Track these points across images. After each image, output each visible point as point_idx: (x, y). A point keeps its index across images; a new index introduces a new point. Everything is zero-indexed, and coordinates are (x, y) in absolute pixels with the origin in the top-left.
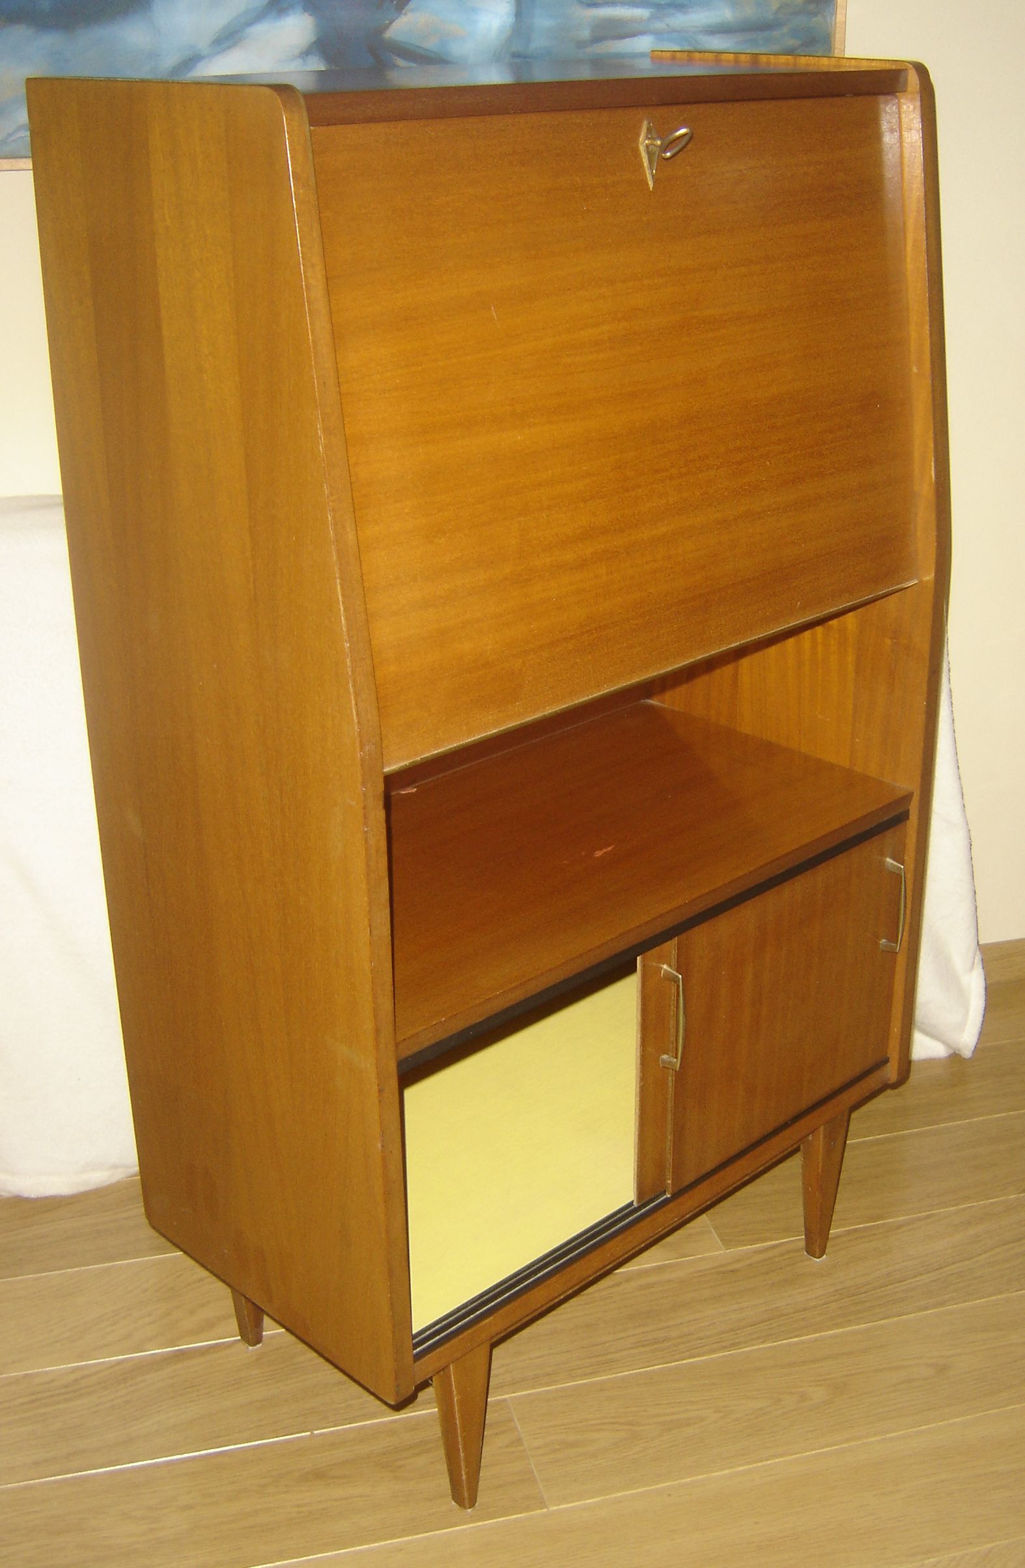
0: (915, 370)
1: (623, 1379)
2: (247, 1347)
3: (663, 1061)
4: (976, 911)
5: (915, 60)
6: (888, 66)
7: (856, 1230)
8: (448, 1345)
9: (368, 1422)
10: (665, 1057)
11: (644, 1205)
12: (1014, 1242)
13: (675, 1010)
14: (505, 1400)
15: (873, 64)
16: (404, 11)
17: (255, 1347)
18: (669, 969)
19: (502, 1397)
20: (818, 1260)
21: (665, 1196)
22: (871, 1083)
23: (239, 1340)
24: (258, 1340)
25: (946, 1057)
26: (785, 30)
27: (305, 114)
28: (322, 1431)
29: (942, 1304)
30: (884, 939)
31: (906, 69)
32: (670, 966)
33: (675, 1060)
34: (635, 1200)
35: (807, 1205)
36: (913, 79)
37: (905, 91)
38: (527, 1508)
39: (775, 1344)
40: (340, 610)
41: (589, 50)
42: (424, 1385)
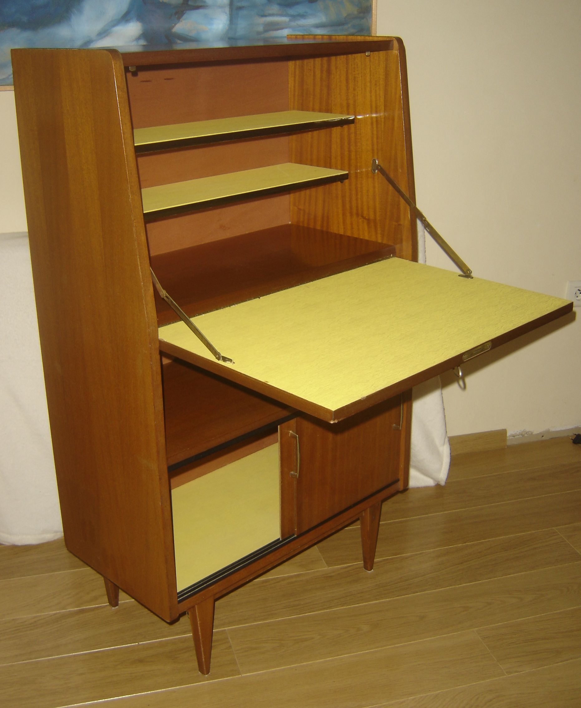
0: (400, 171)
1: (278, 621)
2: (112, 608)
3: (292, 475)
4: (445, 418)
5: (396, 36)
6: (385, 39)
7: (387, 559)
8: (195, 596)
9: (164, 639)
10: (292, 472)
11: (285, 540)
12: (459, 564)
13: (296, 451)
14: (225, 630)
15: (379, 38)
16: (181, 20)
17: (115, 608)
18: (292, 433)
19: (224, 629)
20: (369, 572)
21: (294, 536)
22: (391, 490)
23: (108, 605)
24: (116, 604)
25: (434, 486)
26: (349, 25)
27: (122, 62)
28: (143, 642)
29: (425, 590)
30: (394, 424)
31: (393, 40)
32: (293, 431)
33: (296, 474)
34: (281, 538)
35: (363, 546)
36: (396, 44)
37: (393, 50)
38: (233, 675)
39: (347, 607)
40: (139, 268)
41: (263, 35)
42: (183, 614)
